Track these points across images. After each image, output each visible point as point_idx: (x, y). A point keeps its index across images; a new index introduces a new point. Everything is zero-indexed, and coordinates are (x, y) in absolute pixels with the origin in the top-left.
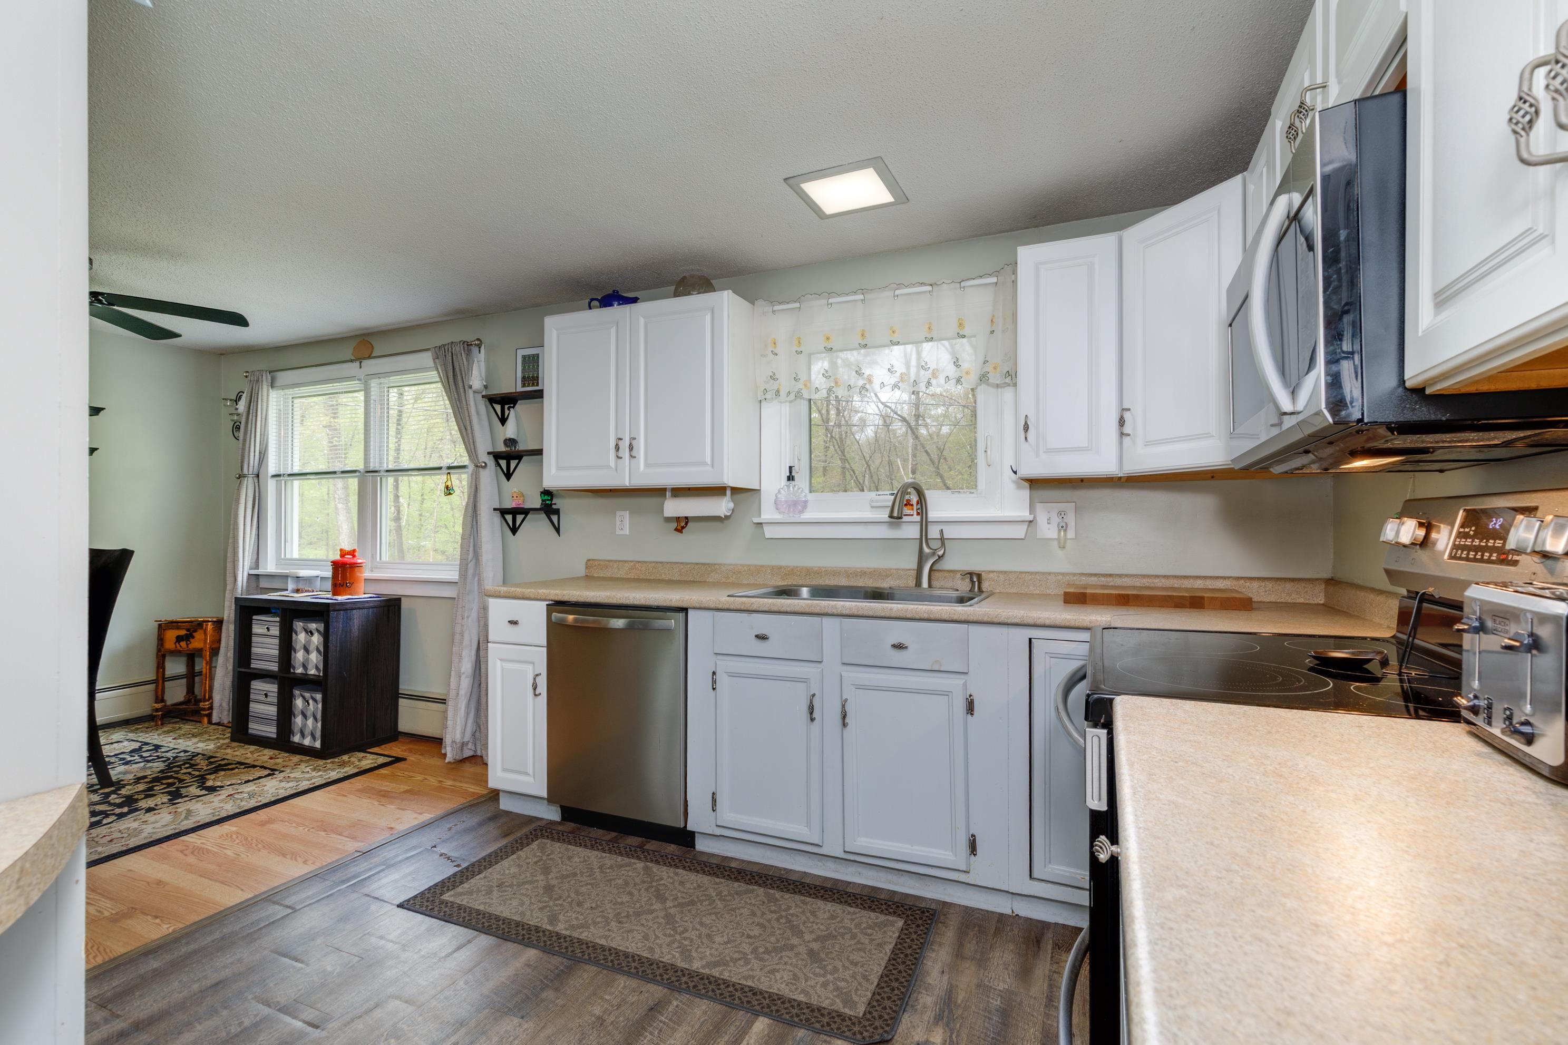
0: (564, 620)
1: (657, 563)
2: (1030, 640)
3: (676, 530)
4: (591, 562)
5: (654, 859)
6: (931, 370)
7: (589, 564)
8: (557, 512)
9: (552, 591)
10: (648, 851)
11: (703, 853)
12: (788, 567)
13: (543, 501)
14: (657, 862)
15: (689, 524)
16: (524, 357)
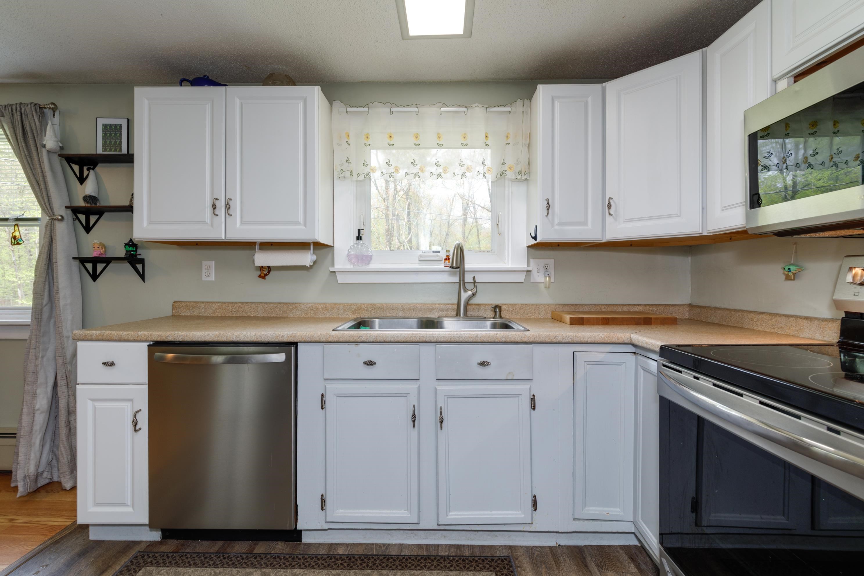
0: (163, 358)
1: (242, 303)
2: (573, 352)
3: (260, 276)
4: (178, 303)
5: (269, 563)
6: (466, 166)
7: (176, 305)
8: (142, 261)
9: (154, 333)
10: (259, 555)
11: (309, 545)
12: (357, 304)
13: (127, 251)
14: (273, 567)
15: (271, 272)
16: (105, 126)
